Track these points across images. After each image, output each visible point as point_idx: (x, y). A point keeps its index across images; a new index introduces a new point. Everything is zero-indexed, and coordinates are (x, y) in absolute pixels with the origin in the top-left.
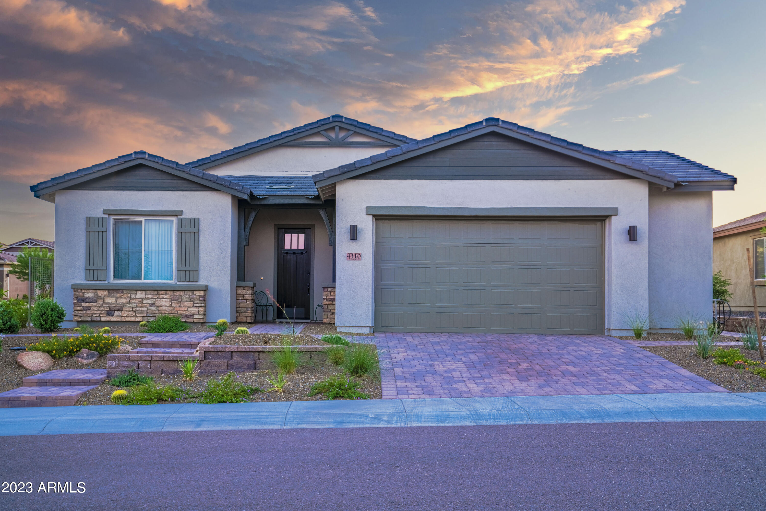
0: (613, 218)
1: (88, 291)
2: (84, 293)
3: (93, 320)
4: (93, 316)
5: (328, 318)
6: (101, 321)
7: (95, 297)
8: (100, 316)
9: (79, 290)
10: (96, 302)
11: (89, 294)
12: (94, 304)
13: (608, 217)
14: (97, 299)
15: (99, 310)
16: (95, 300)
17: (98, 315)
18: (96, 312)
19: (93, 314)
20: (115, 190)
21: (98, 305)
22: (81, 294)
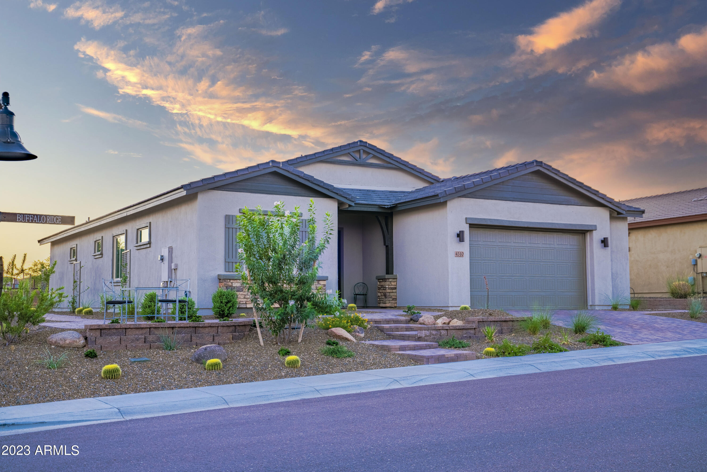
0: (594, 231)
1: (235, 281)
2: (232, 283)
3: (240, 307)
4: (240, 303)
5: (389, 303)
6: (246, 308)
7: (241, 286)
8: (246, 303)
9: (228, 280)
10: (242, 291)
11: (236, 283)
12: (241, 293)
13: (591, 231)
14: (243, 288)
15: (245, 298)
16: (241, 289)
17: (245, 302)
18: (242, 300)
19: (240, 301)
20: (249, 192)
21: (244, 294)
22: (230, 284)
